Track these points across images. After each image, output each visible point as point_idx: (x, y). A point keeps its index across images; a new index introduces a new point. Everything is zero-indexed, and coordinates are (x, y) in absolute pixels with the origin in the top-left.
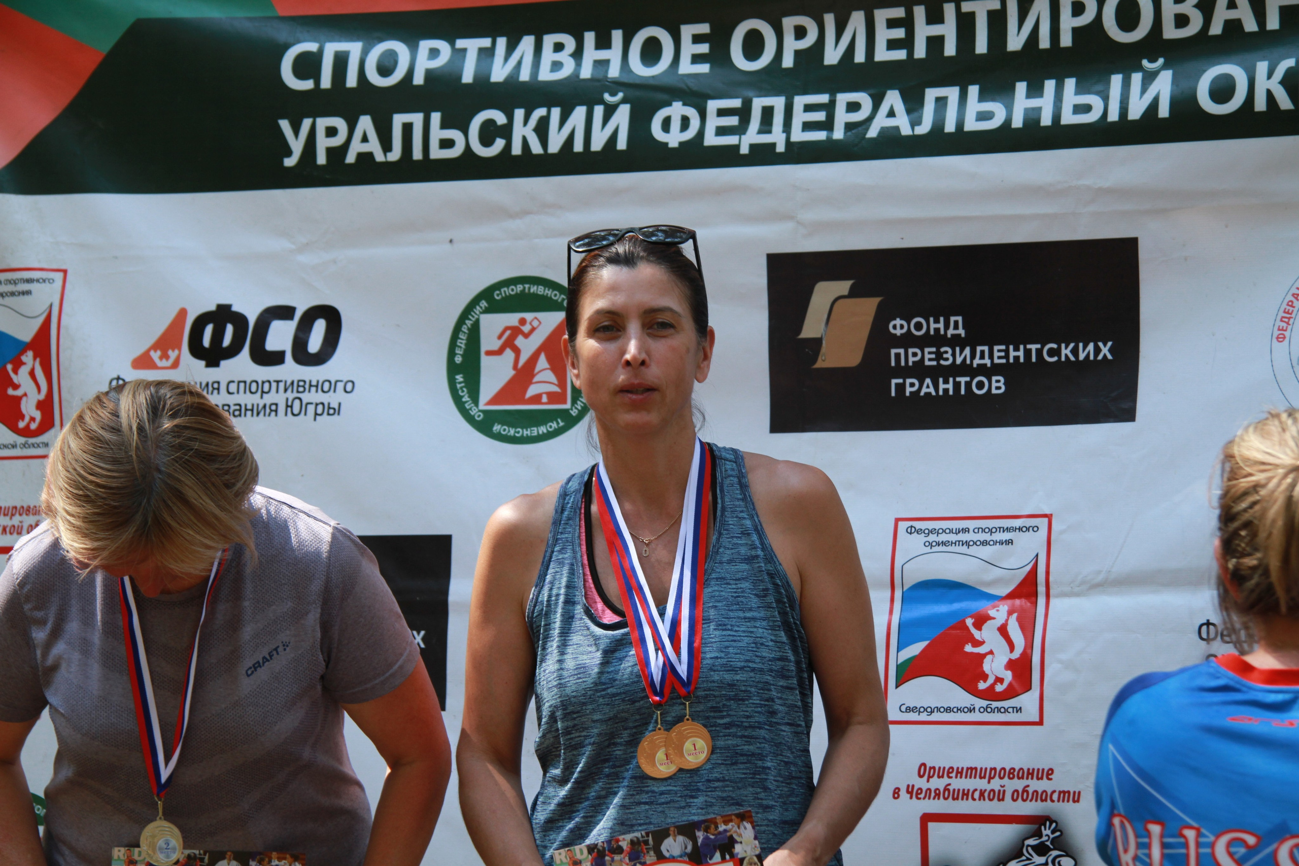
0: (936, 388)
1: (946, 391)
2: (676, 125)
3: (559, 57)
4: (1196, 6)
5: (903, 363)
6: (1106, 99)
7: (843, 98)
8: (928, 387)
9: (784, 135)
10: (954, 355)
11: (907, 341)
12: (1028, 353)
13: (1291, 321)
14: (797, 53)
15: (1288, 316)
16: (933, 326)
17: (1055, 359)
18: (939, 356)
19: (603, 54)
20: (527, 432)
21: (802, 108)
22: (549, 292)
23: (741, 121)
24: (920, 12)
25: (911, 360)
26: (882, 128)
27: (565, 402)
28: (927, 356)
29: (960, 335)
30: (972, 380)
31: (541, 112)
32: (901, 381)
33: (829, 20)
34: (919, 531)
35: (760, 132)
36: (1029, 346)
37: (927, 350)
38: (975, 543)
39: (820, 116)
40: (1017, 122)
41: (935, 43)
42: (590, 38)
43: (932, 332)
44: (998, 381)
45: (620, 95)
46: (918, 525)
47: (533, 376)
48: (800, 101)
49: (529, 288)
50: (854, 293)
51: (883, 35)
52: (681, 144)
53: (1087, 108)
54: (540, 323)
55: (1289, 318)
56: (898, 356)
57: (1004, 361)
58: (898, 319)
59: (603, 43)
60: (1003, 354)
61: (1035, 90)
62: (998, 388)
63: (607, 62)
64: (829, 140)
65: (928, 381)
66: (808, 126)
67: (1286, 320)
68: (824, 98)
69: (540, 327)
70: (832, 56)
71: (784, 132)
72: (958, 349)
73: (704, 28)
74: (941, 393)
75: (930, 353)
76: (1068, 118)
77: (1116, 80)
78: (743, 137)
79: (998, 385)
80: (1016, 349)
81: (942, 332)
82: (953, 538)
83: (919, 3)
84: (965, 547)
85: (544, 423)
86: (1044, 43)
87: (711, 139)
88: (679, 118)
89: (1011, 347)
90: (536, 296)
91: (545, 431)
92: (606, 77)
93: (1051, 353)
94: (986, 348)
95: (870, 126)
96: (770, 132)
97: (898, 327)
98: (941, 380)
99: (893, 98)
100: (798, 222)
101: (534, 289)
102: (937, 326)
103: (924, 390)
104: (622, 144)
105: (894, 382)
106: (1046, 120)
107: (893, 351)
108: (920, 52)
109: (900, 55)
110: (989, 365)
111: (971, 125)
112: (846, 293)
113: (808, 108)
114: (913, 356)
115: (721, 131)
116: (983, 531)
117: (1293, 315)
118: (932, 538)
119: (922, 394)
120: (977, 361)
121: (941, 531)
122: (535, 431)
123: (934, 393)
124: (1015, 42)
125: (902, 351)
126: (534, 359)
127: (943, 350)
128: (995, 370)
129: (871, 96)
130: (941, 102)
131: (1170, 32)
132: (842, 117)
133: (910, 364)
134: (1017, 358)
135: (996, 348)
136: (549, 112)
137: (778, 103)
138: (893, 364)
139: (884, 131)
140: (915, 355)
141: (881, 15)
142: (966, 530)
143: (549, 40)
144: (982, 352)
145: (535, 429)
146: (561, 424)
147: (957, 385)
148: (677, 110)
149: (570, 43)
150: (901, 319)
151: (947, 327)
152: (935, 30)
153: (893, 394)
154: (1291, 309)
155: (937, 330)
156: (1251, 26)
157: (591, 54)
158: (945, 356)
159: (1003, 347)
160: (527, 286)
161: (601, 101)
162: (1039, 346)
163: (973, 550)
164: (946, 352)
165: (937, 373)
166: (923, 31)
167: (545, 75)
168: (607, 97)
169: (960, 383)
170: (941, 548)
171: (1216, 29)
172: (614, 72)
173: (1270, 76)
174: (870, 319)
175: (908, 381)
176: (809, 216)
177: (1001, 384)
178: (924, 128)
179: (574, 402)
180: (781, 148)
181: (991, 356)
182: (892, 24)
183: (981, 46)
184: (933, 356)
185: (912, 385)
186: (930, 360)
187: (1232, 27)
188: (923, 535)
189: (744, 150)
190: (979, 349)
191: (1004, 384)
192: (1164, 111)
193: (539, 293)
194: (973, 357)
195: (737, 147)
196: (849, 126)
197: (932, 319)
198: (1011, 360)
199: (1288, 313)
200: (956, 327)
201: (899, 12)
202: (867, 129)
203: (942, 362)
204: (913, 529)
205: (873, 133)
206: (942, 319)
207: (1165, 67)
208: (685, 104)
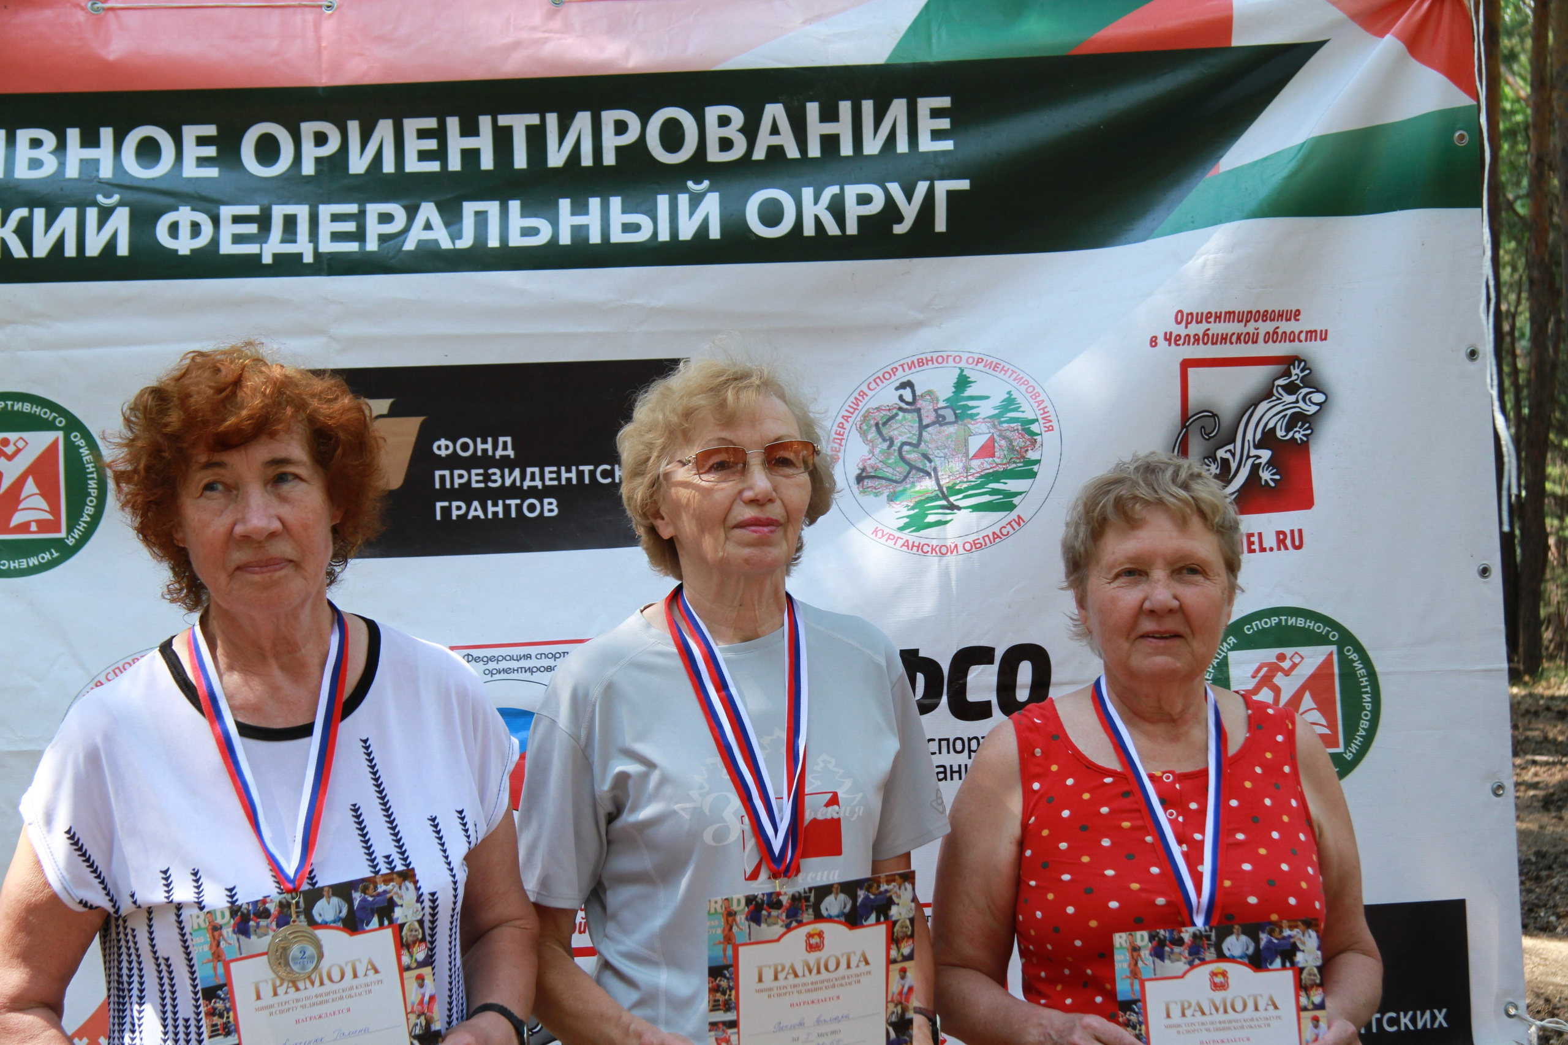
0: (485, 510)
1: (495, 514)
2: (185, 230)
3: (36, 153)
4: (740, 130)
5: (448, 486)
6: (655, 220)
7: (373, 210)
8: (476, 510)
9: (311, 245)
10: (502, 477)
11: (453, 462)
12: (580, 474)
13: (844, 442)
14: (319, 161)
15: (840, 437)
16: (480, 446)
17: (609, 480)
18: (487, 478)
19: (90, 153)
20: (14, 565)
21: (329, 218)
22: (37, 410)
23: (260, 229)
24: (453, 124)
25: (457, 482)
26: (419, 241)
27: (59, 531)
28: (474, 478)
29: (509, 456)
30: (523, 502)
31: (21, 212)
32: (446, 504)
33: (354, 127)
34: (477, 659)
35: (283, 241)
36: (581, 468)
37: (474, 472)
38: (538, 669)
39: (350, 227)
40: (565, 239)
41: (471, 156)
42: (73, 135)
43: (479, 453)
44: (550, 504)
45: (116, 198)
46: (476, 653)
47: (19, 502)
48: (326, 211)
49: (13, 406)
50: (393, 412)
51: (413, 146)
52: (192, 251)
53: (636, 228)
54: (27, 443)
55: (841, 440)
56: (442, 478)
57: (555, 483)
58: (443, 440)
59: (90, 140)
60: (554, 476)
61: (579, 208)
62: (551, 511)
63: (96, 162)
64: (363, 253)
65: (476, 504)
66: (336, 237)
67: (839, 441)
68: (353, 208)
69: (27, 448)
70: (358, 164)
71: (310, 241)
72: (507, 471)
73: (211, 130)
74: (490, 516)
75: (477, 475)
76: (618, 237)
77: (663, 201)
78: (264, 246)
79: (551, 507)
80: (569, 471)
81: (490, 453)
82: (514, 665)
83: (452, 115)
84: (528, 674)
85: (34, 554)
86: (587, 160)
87: (227, 247)
88: (189, 224)
89: (563, 469)
90: (20, 413)
91: (36, 563)
92: (97, 176)
93: (605, 474)
94: (536, 470)
95: (406, 238)
96: (295, 241)
97: (443, 448)
98: (490, 503)
99: (428, 210)
100: (331, 337)
101: (18, 406)
102: (485, 446)
103: (472, 514)
104: (123, 250)
105: (439, 505)
106: (595, 238)
107: (438, 473)
108: (455, 164)
109: (434, 166)
110: (540, 487)
111: (516, 240)
112: (385, 411)
113: (335, 218)
114: (458, 478)
115: (238, 239)
116: (546, 656)
117: (845, 437)
118: (492, 665)
119: (470, 517)
120: (527, 483)
121: (500, 658)
122: (24, 563)
123: (482, 517)
124: (556, 158)
125: (447, 473)
126: (20, 483)
127: (491, 471)
128: (547, 492)
129: (405, 207)
130: (481, 217)
131: (714, 155)
132: (374, 230)
133: (456, 486)
134: (569, 480)
135: (547, 469)
136: (31, 212)
137: (302, 212)
138: (437, 486)
139: (421, 243)
140: (461, 476)
141: (411, 126)
142: (528, 657)
143: (23, 136)
144: (533, 474)
145: (25, 560)
146: (56, 555)
147: (507, 508)
148: (185, 215)
149: (49, 139)
150: (446, 440)
151: (495, 447)
152: (470, 143)
153: (438, 518)
154: (842, 430)
155: (485, 451)
156: (793, 152)
157: (75, 152)
158: (493, 478)
159: (555, 469)
160: (9, 403)
161: (95, 203)
162: (591, 467)
163: (537, 676)
164: (494, 474)
165: (485, 495)
166: (457, 144)
167: (22, 172)
168: (100, 198)
169: (510, 505)
170: (503, 676)
171: (759, 154)
172: (106, 171)
173: (816, 202)
174: (412, 439)
175: (455, 504)
176: (344, 330)
177: (554, 507)
178: (466, 242)
179: (70, 530)
180: (308, 258)
181: (542, 478)
182: (422, 134)
183: (520, 161)
184: (481, 478)
185: (459, 508)
186: (478, 482)
187: (777, 153)
188: (482, 663)
189: (267, 259)
190: (529, 470)
191: (558, 506)
192: (715, 233)
193: (24, 410)
194: (523, 478)
195: (259, 257)
196: (383, 238)
197: (479, 440)
198: (564, 482)
199: (839, 434)
200: (505, 448)
201: (431, 123)
202: (404, 242)
203: (491, 484)
204: (470, 658)
205: (410, 245)
206: (490, 440)
207: (711, 189)
208: (193, 210)
